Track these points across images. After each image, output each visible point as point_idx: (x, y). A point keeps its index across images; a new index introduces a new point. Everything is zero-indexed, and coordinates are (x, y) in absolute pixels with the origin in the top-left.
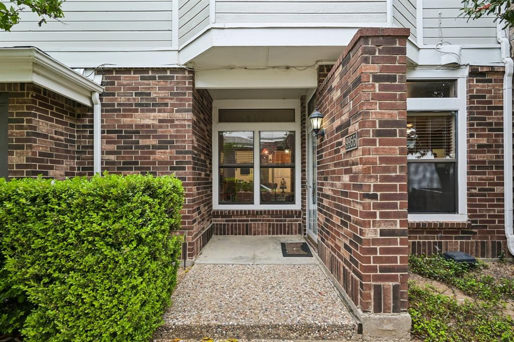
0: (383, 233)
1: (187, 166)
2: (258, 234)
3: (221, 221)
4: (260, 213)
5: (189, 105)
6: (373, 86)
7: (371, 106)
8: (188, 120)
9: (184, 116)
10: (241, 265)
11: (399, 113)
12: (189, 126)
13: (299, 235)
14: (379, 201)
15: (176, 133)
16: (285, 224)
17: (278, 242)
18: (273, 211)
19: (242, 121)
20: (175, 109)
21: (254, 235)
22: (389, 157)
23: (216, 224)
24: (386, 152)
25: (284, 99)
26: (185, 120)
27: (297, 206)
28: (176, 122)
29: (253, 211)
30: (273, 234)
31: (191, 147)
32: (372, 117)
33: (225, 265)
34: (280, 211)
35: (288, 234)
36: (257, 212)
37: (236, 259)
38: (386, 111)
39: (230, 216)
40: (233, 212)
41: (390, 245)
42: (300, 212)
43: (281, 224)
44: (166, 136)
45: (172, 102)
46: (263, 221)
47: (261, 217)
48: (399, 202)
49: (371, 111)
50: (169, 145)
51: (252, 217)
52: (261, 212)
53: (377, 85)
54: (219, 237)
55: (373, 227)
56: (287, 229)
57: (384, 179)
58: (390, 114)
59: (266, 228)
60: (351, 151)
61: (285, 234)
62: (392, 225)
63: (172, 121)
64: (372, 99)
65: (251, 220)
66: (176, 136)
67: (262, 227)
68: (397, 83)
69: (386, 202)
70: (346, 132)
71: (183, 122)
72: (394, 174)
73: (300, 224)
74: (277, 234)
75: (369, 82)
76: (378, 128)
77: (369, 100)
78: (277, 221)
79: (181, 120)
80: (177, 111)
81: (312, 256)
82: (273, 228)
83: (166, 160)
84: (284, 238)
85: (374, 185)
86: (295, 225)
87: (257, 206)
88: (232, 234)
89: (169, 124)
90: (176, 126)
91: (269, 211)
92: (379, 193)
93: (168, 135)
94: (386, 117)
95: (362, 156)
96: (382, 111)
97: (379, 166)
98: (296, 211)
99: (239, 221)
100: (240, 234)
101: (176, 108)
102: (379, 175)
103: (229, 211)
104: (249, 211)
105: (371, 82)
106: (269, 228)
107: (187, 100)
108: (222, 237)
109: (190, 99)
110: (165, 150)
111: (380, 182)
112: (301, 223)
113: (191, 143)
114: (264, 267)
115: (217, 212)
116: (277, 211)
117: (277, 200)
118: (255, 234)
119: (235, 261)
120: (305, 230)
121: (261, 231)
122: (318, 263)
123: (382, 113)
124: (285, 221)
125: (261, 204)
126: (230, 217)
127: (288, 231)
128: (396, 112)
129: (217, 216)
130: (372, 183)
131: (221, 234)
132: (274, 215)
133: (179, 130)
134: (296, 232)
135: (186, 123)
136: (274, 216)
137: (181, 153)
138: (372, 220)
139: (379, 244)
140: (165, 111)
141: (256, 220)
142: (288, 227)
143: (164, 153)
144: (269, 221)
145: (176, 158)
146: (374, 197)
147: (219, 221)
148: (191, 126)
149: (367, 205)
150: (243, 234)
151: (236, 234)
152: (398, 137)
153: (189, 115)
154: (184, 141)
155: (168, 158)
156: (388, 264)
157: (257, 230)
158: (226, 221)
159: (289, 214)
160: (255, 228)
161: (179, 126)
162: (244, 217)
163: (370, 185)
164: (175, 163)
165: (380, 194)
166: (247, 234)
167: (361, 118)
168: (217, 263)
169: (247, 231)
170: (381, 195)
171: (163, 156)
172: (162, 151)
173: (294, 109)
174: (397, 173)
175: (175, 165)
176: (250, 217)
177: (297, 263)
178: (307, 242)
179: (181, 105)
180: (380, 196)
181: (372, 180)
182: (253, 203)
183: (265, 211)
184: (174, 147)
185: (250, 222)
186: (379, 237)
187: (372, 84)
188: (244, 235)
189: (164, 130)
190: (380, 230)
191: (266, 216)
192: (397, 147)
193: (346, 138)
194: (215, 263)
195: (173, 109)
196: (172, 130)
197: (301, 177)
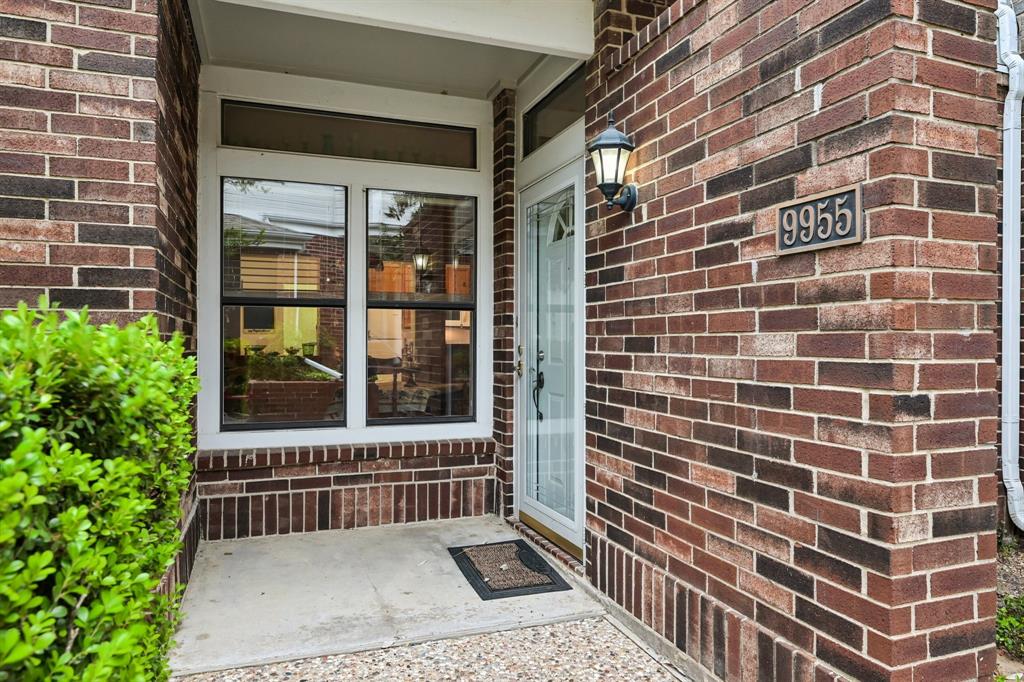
0: (941, 525)
1: (131, 290)
2: (363, 524)
3: (230, 488)
4: (370, 454)
5: (141, 46)
6: (922, 37)
7: (915, 99)
8: (140, 107)
9: (120, 89)
10: (355, 653)
11: (980, 137)
12: (141, 129)
13: (489, 515)
14: (932, 422)
15: (81, 153)
16: (446, 486)
17: (438, 546)
18: (409, 447)
19: (305, 148)
20: (76, 52)
21: (347, 528)
22: (956, 275)
23: (212, 501)
24: (950, 259)
25: (444, 93)
26: (123, 104)
27: (480, 428)
28: (84, 110)
29: (346, 450)
30: (410, 518)
31: (152, 217)
32: (918, 140)
33: (295, 662)
34: (433, 445)
35: (456, 514)
36: (359, 451)
37: (322, 630)
38: (952, 123)
39: (264, 470)
40: (276, 456)
41: (956, 562)
42: (491, 446)
43: (434, 487)
44: (35, 163)
45: (64, 22)
46: (377, 481)
47: (370, 468)
48: (977, 420)
49: (915, 118)
50: (46, 201)
51: (341, 468)
52: (372, 450)
53: (929, 32)
54: (224, 545)
55: (918, 508)
56: (452, 499)
57: (948, 346)
58: (961, 137)
59: (386, 502)
60: (812, 253)
61: (445, 515)
62: (961, 497)
63: (65, 102)
64: (919, 78)
65: (339, 480)
66: (82, 168)
67: (375, 500)
68: (975, 38)
69: (948, 421)
70: (788, 191)
71: (115, 113)
72: (966, 333)
73: (490, 482)
74: (422, 518)
75: (911, 18)
76: (931, 179)
77: (911, 82)
78: (422, 476)
79: (106, 101)
80: (87, 64)
81: (569, 588)
82: (410, 501)
83: (33, 261)
84: (448, 529)
85: (923, 368)
86: (478, 485)
87: (357, 431)
88: (271, 530)
89: (48, 114)
90: (83, 124)
91: (397, 448)
92: (932, 395)
93: (42, 160)
94: (952, 146)
95: (892, 270)
96: (942, 121)
97: (934, 306)
98: (479, 445)
99: (297, 484)
100: (298, 529)
101: (83, 52)
102: (932, 333)
103: (261, 455)
104: (332, 450)
105: (914, 21)
106: (397, 500)
107: (133, 26)
108: (235, 544)
109: (145, 21)
110: (29, 222)
111: (936, 356)
112: (494, 477)
113: (150, 201)
114: (440, 651)
115: (218, 459)
116: (421, 446)
117: (400, 408)
118: (350, 525)
119: (326, 639)
120: (509, 500)
121: (372, 511)
122: (599, 609)
123: (943, 131)
124: (447, 475)
125: (369, 423)
126: (266, 471)
127: (457, 504)
128: (973, 131)
129: (218, 473)
130: (916, 359)
131: (229, 535)
132: (413, 457)
133: (99, 143)
134: (478, 507)
135: (131, 117)
136: (411, 461)
137: (105, 235)
138: (914, 484)
139: (930, 564)
140: (25, 56)
141: (355, 479)
142: (456, 494)
143: (25, 231)
144: (397, 477)
145: (81, 255)
146: (919, 407)
147: (222, 490)
148: (152, 132)
149: (903, 434)
150: (310, 528)
151: (284, 531)
152: (977, 213)
153: (142, 88)
154: (122, 191)
155: (42, 255)
156: (952, 626)
157: (359, 511)
158: (251, 488)
159: (459, 453)
160: (351, 503)
161: (96, 127)
162: (313, 471)
163: (913, 366)
164: (75, 277)
165: (937, 397)
166: (324, 526)
167: (888, 138)
168: (259, 659)
169: (325, 516)
170: (940, 399)
171: (17, 247)
172: (16, 222)
173: (474, 130)
174: (973, 329)
175: (76, 286)
176: (338, 469)
177: (536, 619)
178: (525, 539)
179: (103, 42)
180: (937, 406)
181: (918, 351)
182: (343, 424)
183: (384, 449)
184: (75, 212)
185: (334, 487)
186: (931, 540)
187: (920, 28)
188: (313, 529)
189: (24, 135)
190: (934, 514)
191: (387, 463)
192: (975, 245)
193: (783, 210)
194: (249, 660)
195: (69, 54)
196: (62, 139)
197: (492, 339)
